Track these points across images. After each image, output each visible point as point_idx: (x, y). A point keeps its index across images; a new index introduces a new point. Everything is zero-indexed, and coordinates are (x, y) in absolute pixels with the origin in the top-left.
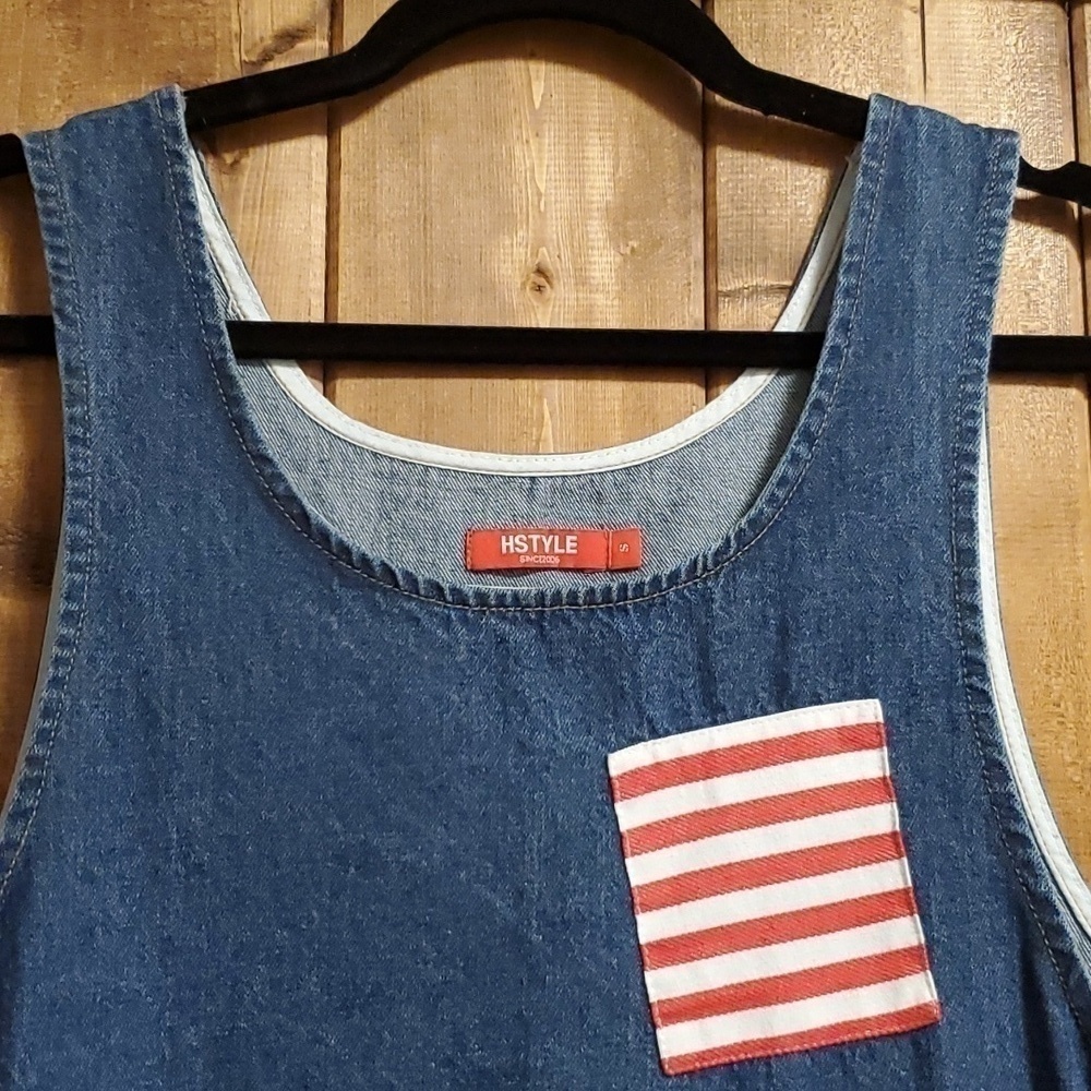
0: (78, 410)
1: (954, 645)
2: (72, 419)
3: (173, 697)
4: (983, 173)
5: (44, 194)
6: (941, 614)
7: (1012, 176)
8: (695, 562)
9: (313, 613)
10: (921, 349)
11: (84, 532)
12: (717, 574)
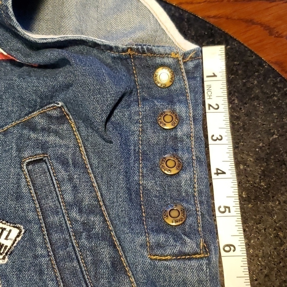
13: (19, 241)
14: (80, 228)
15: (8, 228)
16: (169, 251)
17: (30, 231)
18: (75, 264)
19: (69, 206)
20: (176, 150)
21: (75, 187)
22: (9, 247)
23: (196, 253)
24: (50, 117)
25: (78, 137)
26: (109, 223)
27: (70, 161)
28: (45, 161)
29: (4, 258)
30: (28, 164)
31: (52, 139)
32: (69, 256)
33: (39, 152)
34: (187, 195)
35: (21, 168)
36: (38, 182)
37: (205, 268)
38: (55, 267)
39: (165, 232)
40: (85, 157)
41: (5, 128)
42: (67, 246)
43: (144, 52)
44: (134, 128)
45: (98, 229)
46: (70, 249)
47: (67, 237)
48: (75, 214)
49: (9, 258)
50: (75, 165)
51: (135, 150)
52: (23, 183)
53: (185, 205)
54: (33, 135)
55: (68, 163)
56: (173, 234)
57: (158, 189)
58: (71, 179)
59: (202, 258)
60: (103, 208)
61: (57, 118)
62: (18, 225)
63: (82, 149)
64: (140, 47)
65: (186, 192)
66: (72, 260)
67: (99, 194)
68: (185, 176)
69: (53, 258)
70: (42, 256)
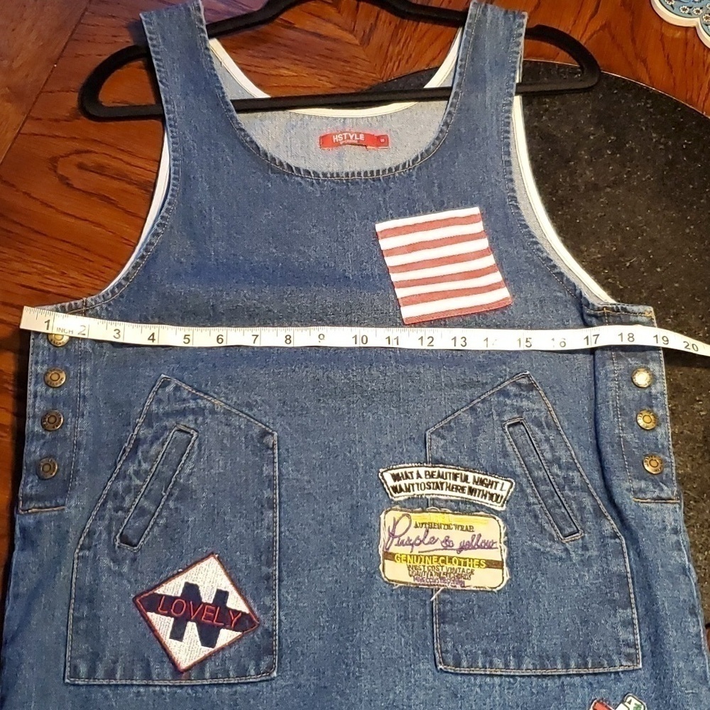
0: (171, 116)
1: (505, 192)
2: (169, 119)
3: (210, 210)
4: (511, 35)
5: (151, 39)
6: (499, 182)
7: (521, 35)
8: (405, 164)
9: (261, 182)
10: (489, 94)
11: (178, 155)
12: (414, 168)
13: (512, 492)
14: (562, 481)
15: (501, 482)
16: (649, 496)
17: (519, 484)
18: (563, 510)
19: (550, 463)
20: (651, 407)
21: (552, 447)
22: (504, 497)
23: (671, 499)
24: (519, 385)
25: (547, 402)
26: (585, 477)
27: (544, 423)
28: (522, 424)
29: (502, 506)
30: (509, 426)
31: (525, 403)
32: (557, 505)
33: (516, 415)
34: (663, 447)
35: (503, 430)
36: (520, 442)
37: (678, 510)
38: (547, 512)
39: (645, 480)
40: (556, 421)
41: (482, 398)
42: (553, 496)
43: (618, 311)
44: (611, 384)
45: (577, 482)
46: (556, 498)
47: (552, 489)
48: (555, 469)
49: (506, 506)
50: (549, 426)
51: (613, 405)
52: (507, 444)
53: (662, 456)
54: (508, 402)
55: (542, 425)
56: (652, 481)
57: (637, 441)
58: (547, 440)
59: (675, 503)
60: (578, 465)
61: (526, 386)
62: (509, 479)
63: (553, 413)
64: (614, 306)
65: (662, 445)
66: (560, 508)
67: (573, 452)
68: (660, 431)
69: (543, 505)
70: (534, 504)
